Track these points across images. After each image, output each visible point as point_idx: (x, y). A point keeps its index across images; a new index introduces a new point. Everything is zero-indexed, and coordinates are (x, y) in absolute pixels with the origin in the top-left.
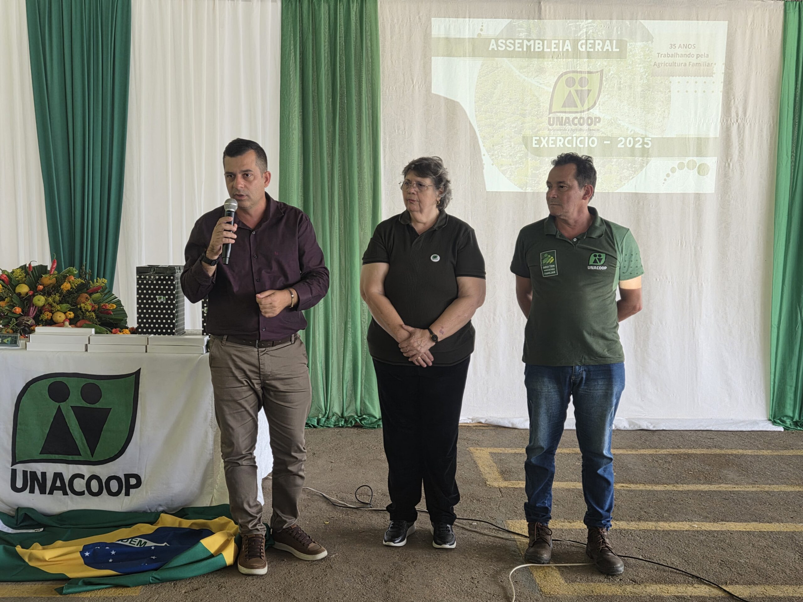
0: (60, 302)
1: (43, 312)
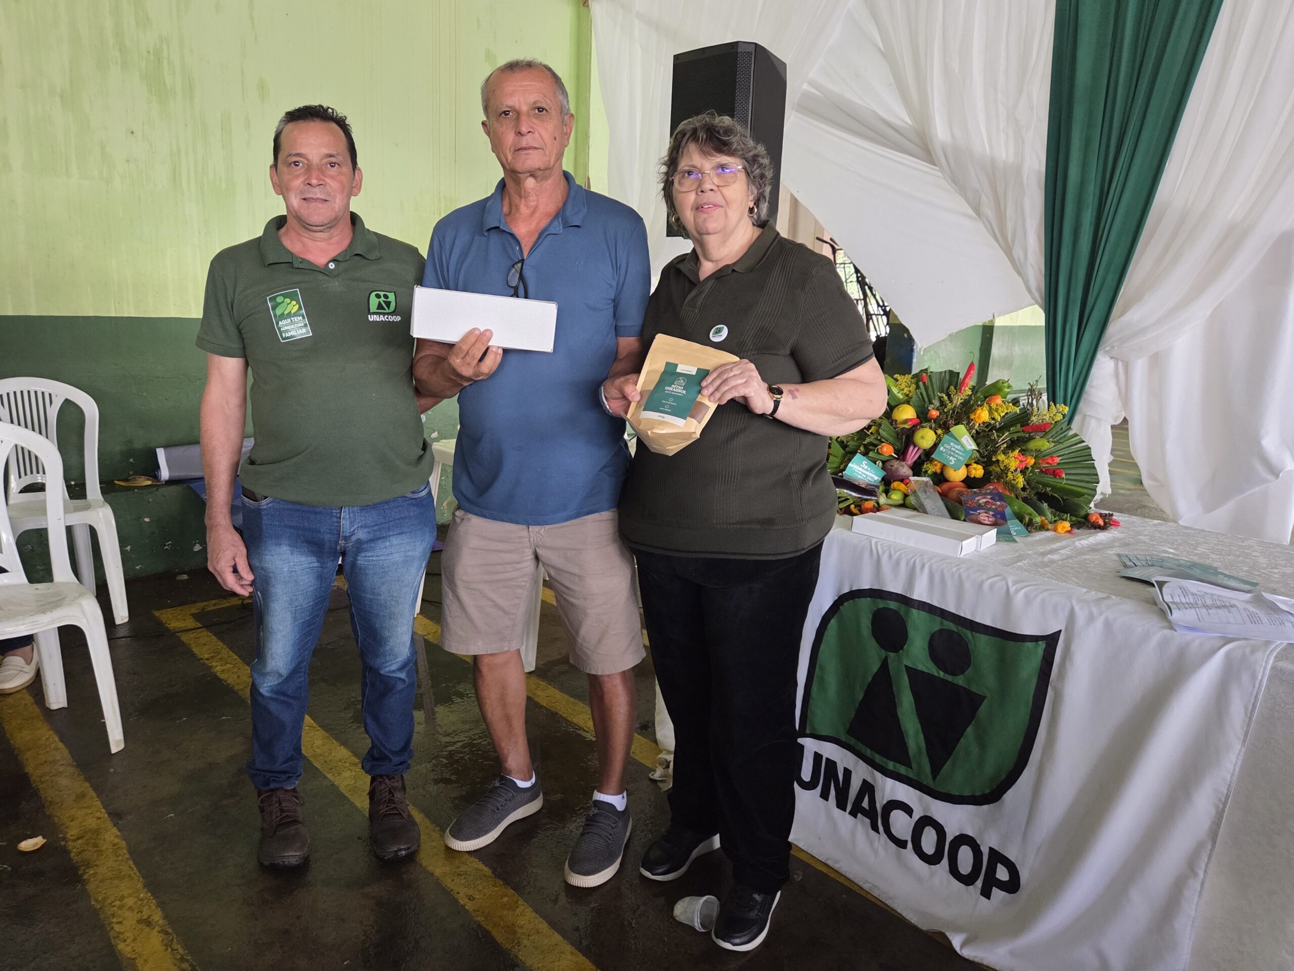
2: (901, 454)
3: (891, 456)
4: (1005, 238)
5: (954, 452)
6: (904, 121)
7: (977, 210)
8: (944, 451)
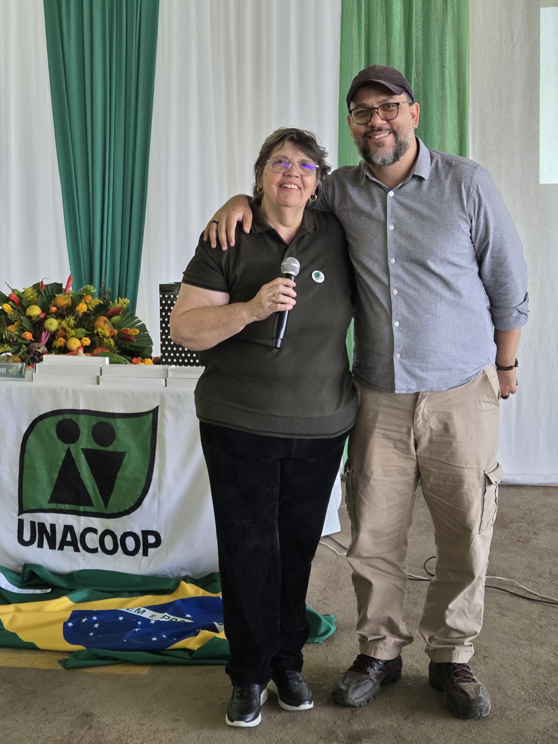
0: (76, 327)
1: (56, 337)
2: (37, 338)
3: (31, 340)
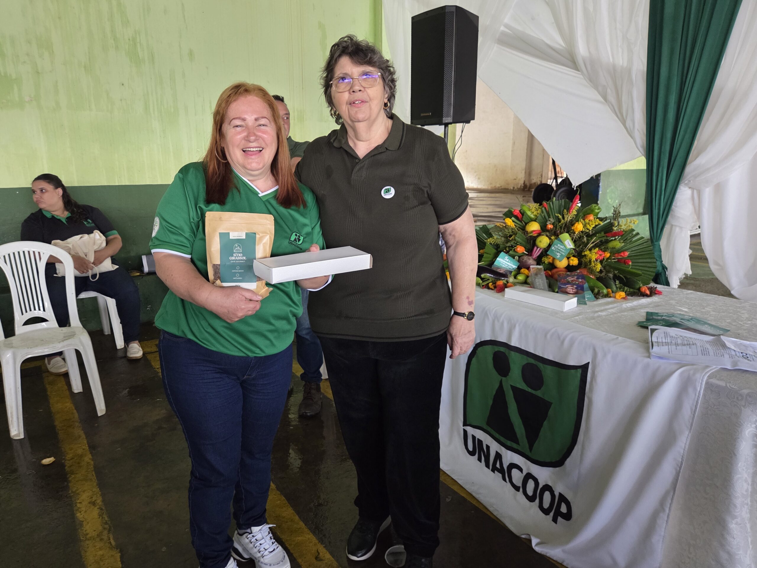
2: (530, 252)
3: (523, 253)
4: (622, 116)
5: (560, 250)
6: (561, 46)
7: (605, 98)
8: (554, 249)
